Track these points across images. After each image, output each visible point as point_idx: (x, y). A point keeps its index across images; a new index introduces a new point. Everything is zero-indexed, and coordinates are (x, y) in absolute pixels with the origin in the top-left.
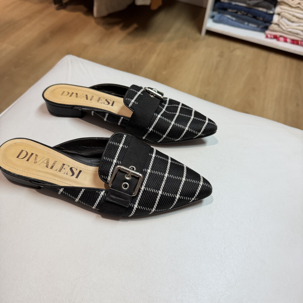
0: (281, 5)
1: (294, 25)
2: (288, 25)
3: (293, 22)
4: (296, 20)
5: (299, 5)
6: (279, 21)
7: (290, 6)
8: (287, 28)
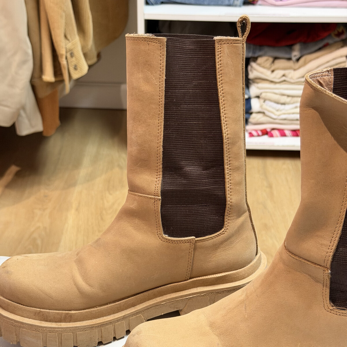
0: (257, 83)
1: (287, 107)
2: (278, 110)
3: (283, 104)
4: (288, 100)
5: (284, 78)
6: (261, 106)
7: (272, 82)
8: (279, 115)
